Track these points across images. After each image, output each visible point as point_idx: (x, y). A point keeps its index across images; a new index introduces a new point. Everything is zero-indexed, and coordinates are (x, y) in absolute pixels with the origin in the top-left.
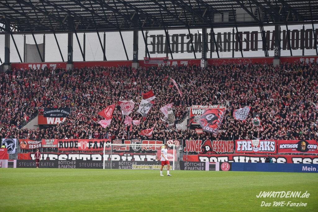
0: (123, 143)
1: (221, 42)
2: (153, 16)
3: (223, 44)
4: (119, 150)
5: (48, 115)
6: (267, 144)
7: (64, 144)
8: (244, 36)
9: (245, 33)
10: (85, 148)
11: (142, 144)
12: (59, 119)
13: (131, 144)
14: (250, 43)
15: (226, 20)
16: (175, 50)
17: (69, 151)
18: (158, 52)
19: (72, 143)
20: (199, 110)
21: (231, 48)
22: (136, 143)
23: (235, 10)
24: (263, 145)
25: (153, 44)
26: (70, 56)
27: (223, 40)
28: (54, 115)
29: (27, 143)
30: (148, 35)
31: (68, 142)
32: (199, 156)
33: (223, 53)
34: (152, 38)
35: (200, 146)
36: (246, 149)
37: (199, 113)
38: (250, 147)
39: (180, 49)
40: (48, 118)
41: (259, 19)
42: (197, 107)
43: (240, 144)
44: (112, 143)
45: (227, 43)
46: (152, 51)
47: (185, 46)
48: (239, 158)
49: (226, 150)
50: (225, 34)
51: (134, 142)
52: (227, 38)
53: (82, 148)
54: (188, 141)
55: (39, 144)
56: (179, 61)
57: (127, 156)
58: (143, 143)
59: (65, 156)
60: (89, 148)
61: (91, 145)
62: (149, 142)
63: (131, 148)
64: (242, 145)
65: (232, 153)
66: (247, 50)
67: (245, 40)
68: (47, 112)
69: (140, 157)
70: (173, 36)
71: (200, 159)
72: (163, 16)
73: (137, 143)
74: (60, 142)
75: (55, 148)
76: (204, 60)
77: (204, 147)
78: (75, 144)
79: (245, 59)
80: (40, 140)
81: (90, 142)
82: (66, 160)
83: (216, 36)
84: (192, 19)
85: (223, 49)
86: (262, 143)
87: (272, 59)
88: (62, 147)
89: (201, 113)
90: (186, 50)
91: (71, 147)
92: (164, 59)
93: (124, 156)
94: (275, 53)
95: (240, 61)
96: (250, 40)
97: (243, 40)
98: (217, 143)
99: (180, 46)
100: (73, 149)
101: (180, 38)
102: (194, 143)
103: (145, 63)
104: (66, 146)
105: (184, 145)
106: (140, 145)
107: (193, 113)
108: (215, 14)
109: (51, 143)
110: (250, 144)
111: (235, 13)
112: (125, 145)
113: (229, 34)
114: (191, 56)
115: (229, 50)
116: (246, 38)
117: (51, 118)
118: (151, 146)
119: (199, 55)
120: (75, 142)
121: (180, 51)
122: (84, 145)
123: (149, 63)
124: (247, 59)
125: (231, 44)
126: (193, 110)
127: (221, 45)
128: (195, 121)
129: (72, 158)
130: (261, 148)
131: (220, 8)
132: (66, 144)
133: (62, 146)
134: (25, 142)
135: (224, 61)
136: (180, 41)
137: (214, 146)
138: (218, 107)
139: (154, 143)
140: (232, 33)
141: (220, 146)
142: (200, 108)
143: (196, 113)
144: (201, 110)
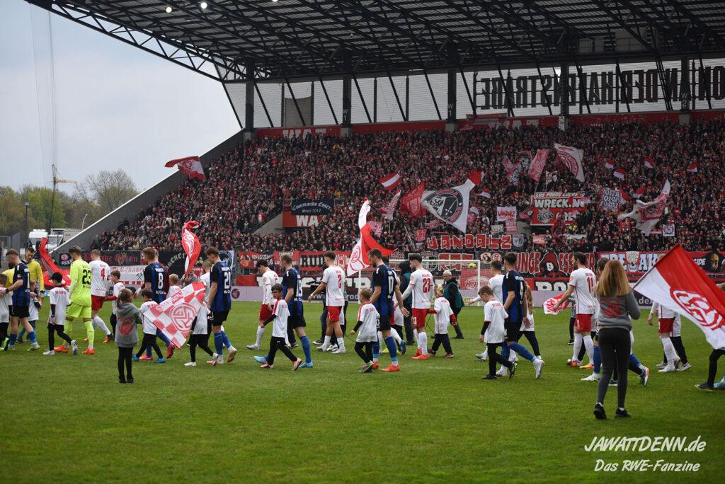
1: (597, 88)
2: (482, 46)
3: (600, 91)
5: (299, 212)
6: (653, 258)
7: (309, 260)
8: (636, 78)
9: (636, 72)
12: (316, 217)
14: (645, 88)
15: (599, 49)
16: (522, 103)
18: (495, 107)
20: (546, 201)
21: (614, 98)
22: (428, 257)
23: (614, 33)
24: (644, 261)
25: (486, 93)
26: (347, 115)
27: (600, 85)
28: (307, 211)
29: (251, 258)
30: (478, 78)
31: (315, 257)
32: (535, 281)
33: (601, 106)
34: (484, 84)
35: (537, 262)
37: (545, 206)
38: (624, 264)
39: (529, 101)
40: (298, 217)
41: (653, 46)
42: (543, 195)
45: (607, 90)
46: (484, 104)
47: (538, 95)
50: (604, 74)
51: (425, 257)
52: (607, 82)
55: (270, 258)
56: (523, 119)
58: (441, 258)
62: (450, 256)
66: (640, 100)
67: (637, 85)
68: (297, 207)
70: (519, 79)
71: (537, 285)
72: (495, 45)
73: (430, 258)
74: (303, 257)
76: (564, 117)
77: (543, 265)
79: (634, 115)
80: (272, 253)
83: (589, 79)
84: (543, 51)
85: (601, 100)
86: (643, 256)
87: (677, 114)
88: (307, 266)
89: (549, 206)
90: (540, 102)
92: (500, 116)
94: (682, 103)
96: (645, 84)
97: (634, 84)
98: (566, 257)
99: (529, 95)
101: (529, 82)
102: (527, 257)
104: (313, 264)
106: (435, 262)
107: (537, 206)
108: (580, 40)
110: (624, 259)
111: (614, 38)
113: (611, 74)
114: (542, 111)
115: (611, 101)
116: (638, 81)
117: (302, 217)
118: (454, 262)
119: (556, 110)
121: (529, 104)
122: (341, 262)
123: (475, 124)
124: (637, 115)
125: (614, 90)
126: (536, 201)
127: (597, 92)
128: (540, 219)
130: (643, 266)
131: (590, 29)
132: (313, 259)
133: (307, 262)
134: (248, 256)
135: (599, 118)
136: (529, 88)
137: (561, 262)
138: (578, 196)
139: (458, 258)
140: (614, 72)
141: (571, 263)
142: (549, 196)
143: (541, 206)
144: (549, 200)
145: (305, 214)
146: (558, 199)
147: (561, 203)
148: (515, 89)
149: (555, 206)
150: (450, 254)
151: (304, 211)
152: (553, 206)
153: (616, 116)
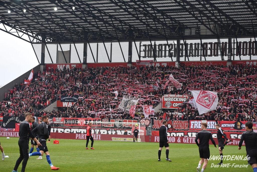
0: (109, 121)
1: (192, 50)
3: (194, 51)
4: (107, 126)
5: (64, 101)
6: (212, 124)
7: (68, 121)
8: (209, 46)
9: (209, 43)
10: (83, 124)
11: (123, 123)
12: (71, 103)
13: (115, 122)
14: (213, 50)
15: (193, 33)
16: (160, 56)
17: (72, 126)
18: (148, 57)
19: (74, 121)
20: (169, 98)
21: (200, 54)
22: (118, 121)
23: (200, 27)
24: (209, 124)
25: (145, 51)
26: (85, 59)
27: (194, 49)
28: (68, 100)
30: (142, 44)
31: (71, 120)
33: (194, 58)
34: (144, 47)
36: (197, 127)
37: (169, 101)
38: (200, 126)
39: (163, 55)
40: (63, 103)
42: (168, 96)
43: (193, 124)
44: (102, 121)
45: (197, 51)
46: (144, 56)
47: (167, 52)
48: (192, 133)
49: (183, 127)
50: (195, 44)
51: (117, 121)
52: (197, 47)
53: (81, 125)
54: (155, 121)
55: (51, 121)
56: (160, 63)
57: (112, 131)
58: (124, 121)
59: (69, 130)
60: (86, 124)
61: (87, 122)
62: (127, 121)
63: (115, 125)
64: (194, 124)
65: (187, 130)
66: (211, 55)
67: (210, 49)
68: (63, 98)
69: (121, 131)
70: (159, 45)
72: (149, 31)
73: (119, 122)
74: (65, 120)
75: (62, 124)
76: (177, 62)
78: (76, 121)
79: (207, 62)
80: (52, 118)
81: (86, 120)
82: (69, 133)
83: (189, 46)
84: (169, 33)
85: (194, 55)
87: (226, 62)
88: (67, 124)
89: (170, 101)
90: (168, 55)
91: (73, 124)
92: (150, 61)
93: (109, 130)
95: (204, 63)
96: (213, 48)
97: (208, 48)
98: (176, 122)
99: (163, 52)
100: (75, 125)
101: (164, 47)
102: (160, 122)
103: (137, 64)
104: (70, 123)
105: (153, 124)
106: (121, 123)
107: (165, 100)
108: (185, 29)
109: (60, 120)
111: (200, 29)
112: (111, 123)
113: (198, 44)
114: (168, 59)
115: (198, 56)
116: (210, 47)
117: (65, 103)
118: (129, 123)
119: (175, 59)
120: (76, 120)
121: (163, 56)
122: (82, 122)
123: (140, 64)
124: (209, 62)
125: (200, 51)
126: (165, 98)
127: (193, 52)
128: (166, 106)
129: (73, 131)
131: (189, 25)
132: (70, 121)
133: (67, 122)
135: (193, 63)
136: (163, 49)
137: (174, 124)
138: (183, 96)
139: (131, 122)
140: (200, 43)
141: (178, 125)
142: (170, 96)
143: (167, 100)
144: (170, 98)
145: (66, 102)
146: (174, 98)
147: (175, 99)
148: (157, 50)
149: (173, 101)
150: (128, 120)
151: (66, 100)
152: (172, 101)
153: (200, 63)
